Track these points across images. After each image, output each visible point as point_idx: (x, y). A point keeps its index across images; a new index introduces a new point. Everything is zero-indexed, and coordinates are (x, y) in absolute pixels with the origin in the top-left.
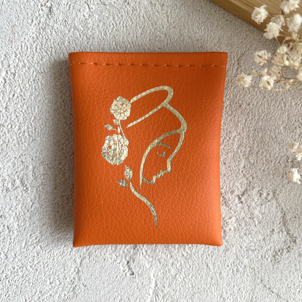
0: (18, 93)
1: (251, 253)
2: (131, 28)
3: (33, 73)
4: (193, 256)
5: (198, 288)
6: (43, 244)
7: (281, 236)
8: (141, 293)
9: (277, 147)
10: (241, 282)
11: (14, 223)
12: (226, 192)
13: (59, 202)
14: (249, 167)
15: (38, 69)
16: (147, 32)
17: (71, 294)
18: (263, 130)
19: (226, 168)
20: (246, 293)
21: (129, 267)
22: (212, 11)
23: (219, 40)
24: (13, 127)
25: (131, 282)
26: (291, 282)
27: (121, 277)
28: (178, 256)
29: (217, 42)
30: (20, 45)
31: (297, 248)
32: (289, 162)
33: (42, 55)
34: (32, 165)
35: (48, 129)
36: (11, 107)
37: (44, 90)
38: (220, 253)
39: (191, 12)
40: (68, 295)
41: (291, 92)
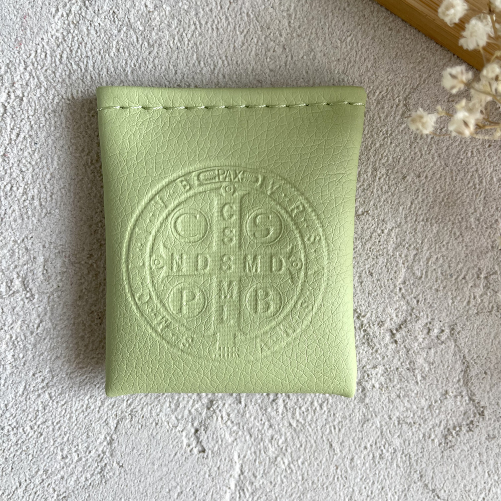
0: (26, 132)
1: (406, 429)
2: (225, 33)
3: (53, 99)
4: (308, 427)
5: (313, 482)
6: (55, 391)
7: (458, 403)
8: (216, 484)
9: (463, 252)
10: (386, 477)
11: (7, 352)
12: (371, 322)
13: (85, 322)
14: (412, 282)
15: (63, 93)
16: (253, 41)
17: (96, 479)
18: (440, 220)
19: (373, 282)
20: (393, 495)
21: (198, 438)
22: (367, 12)
23: (375, 62)
24: (15, 189)
25: (199, 465)
26: (470, 481)
27: (182, 455)
28: (281, 425)
29: (372, 66)
30: (34, 49)
31: (485, 425)
32: (481, 278)
33: (70, 70)
34: (44, 256)
35: (73, 197)
36: (12, 154)
37: (70, 130)
38: (353, 425)
39: (330, 10)
40: (92, 479)
41: (493, 160)
